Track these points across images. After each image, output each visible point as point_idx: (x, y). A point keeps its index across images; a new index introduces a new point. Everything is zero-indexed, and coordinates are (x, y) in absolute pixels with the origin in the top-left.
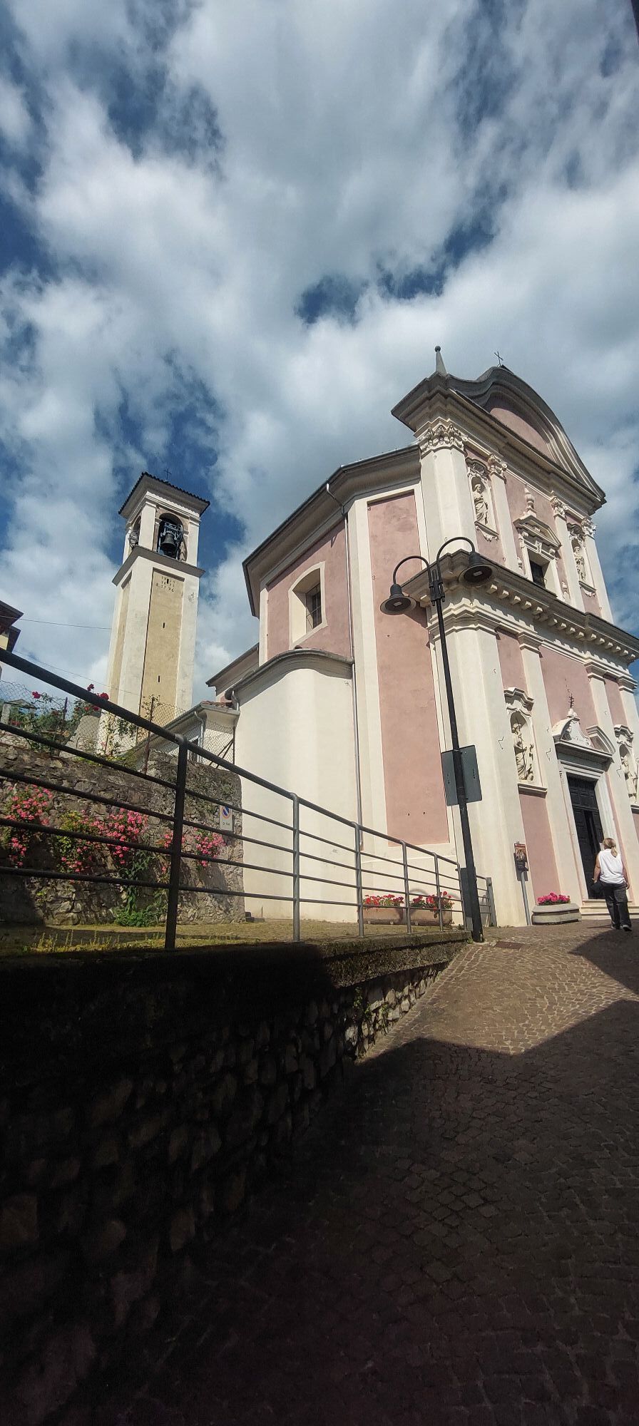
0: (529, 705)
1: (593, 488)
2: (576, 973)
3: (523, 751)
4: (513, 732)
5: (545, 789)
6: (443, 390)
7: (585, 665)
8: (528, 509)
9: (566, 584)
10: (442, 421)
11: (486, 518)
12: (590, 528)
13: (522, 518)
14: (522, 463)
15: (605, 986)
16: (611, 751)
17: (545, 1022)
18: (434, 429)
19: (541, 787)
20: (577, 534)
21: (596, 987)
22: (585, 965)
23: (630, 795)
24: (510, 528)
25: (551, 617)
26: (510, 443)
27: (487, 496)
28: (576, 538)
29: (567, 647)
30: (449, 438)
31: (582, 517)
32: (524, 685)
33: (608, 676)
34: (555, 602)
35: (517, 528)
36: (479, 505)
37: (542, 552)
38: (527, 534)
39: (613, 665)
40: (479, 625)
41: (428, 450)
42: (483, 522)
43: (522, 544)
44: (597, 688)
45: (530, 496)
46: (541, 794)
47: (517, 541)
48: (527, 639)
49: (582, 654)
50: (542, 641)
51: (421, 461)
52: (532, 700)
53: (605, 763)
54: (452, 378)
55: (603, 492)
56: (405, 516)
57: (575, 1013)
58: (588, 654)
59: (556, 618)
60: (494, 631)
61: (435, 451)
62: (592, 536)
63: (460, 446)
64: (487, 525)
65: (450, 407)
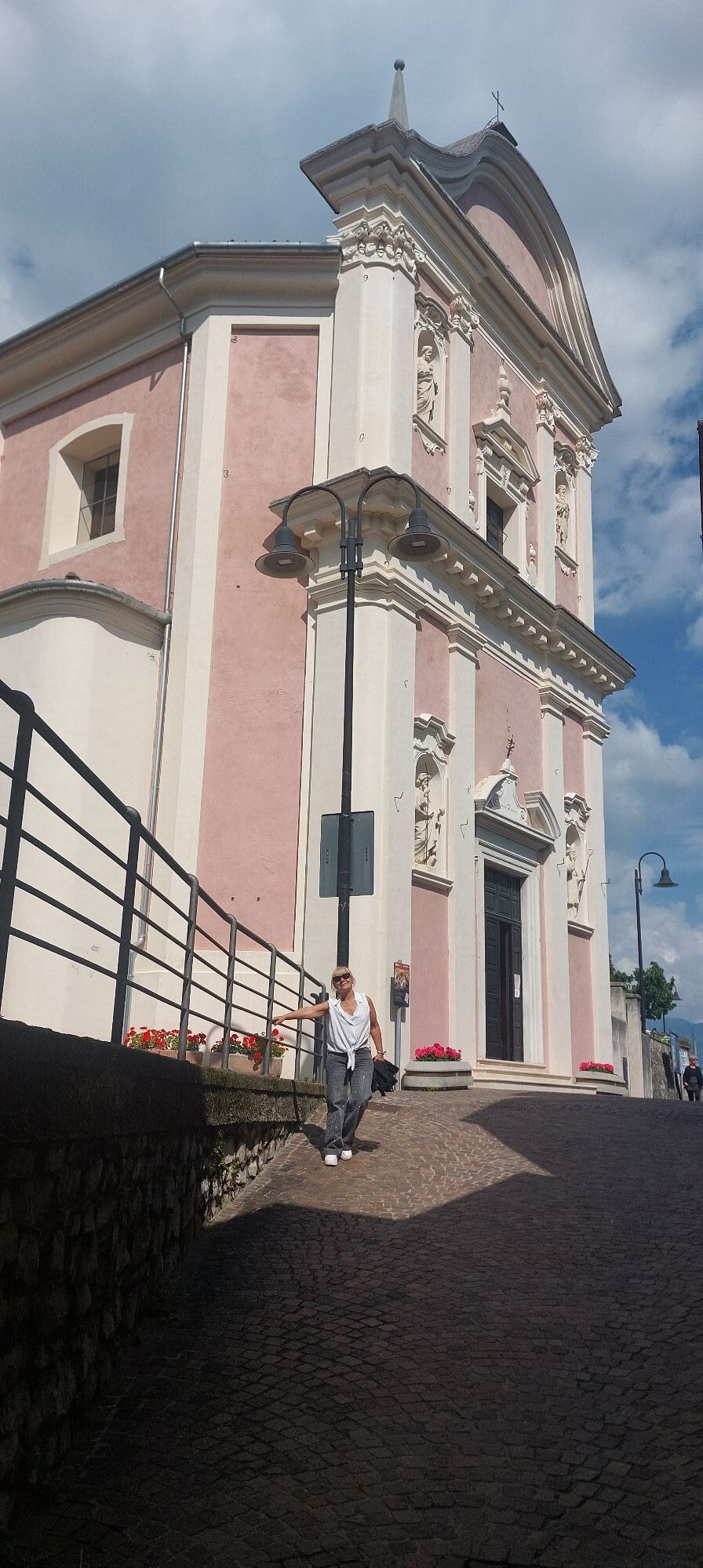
0: (447, 747)
1: (605, 388)
2: (470, 1143)
3: (427, 818)
4: (418, 785)
5: (450, 883)
6: (399, 157)
7: (540, 691)
8: (500, 406)
9: (536, 549)
10: (389, 215)
11: (431, 411)
12: (589, 455)
13: (488, 421)
14: (503, 318)
15: (504, 1158)
16: (554, 832)
17: (432, 1191)
18: (372, 224)
19: (444, 877)
20: (567, 463)
21: (493, 1159)
22: (482, 1136)
23: (570, 906)
24: (467, 436)
25: (504, 604)
26: (491, 278)
27: (438, 369)
28: (564, 469)
29: (519, 656)
30: (394, 249)
31: (579, 434)
32: (445, 710)
33: (571, 713)
34: (516, 583)
35: (477, 437)
36: (425, 386)
37: (509, 487)
38: (491, 452)
39: (580, 695)
40: (394, 602)
41: (355, 259)
42: (425, 417)
43: (481, 467)
44: (551, 728)
45: (505, 383)
46: (442, 888)
47: (474, 459)
48: (461, 635)
49: (539, 672)
50: (484, 642)
51: (340, 276)
52: (453, 738)
53: (541, 850)
54: (418, 138)
55: (619, 397)
56: (296, 371)
57: (468, 1184)
58: (547, 673)
59: (511, 606)
60: (414, 616)
61: (367, 266)
62: (589, 470)
63: (410, 269)
64: (432, 425)
65: (404, 190)
